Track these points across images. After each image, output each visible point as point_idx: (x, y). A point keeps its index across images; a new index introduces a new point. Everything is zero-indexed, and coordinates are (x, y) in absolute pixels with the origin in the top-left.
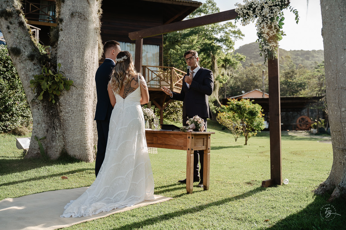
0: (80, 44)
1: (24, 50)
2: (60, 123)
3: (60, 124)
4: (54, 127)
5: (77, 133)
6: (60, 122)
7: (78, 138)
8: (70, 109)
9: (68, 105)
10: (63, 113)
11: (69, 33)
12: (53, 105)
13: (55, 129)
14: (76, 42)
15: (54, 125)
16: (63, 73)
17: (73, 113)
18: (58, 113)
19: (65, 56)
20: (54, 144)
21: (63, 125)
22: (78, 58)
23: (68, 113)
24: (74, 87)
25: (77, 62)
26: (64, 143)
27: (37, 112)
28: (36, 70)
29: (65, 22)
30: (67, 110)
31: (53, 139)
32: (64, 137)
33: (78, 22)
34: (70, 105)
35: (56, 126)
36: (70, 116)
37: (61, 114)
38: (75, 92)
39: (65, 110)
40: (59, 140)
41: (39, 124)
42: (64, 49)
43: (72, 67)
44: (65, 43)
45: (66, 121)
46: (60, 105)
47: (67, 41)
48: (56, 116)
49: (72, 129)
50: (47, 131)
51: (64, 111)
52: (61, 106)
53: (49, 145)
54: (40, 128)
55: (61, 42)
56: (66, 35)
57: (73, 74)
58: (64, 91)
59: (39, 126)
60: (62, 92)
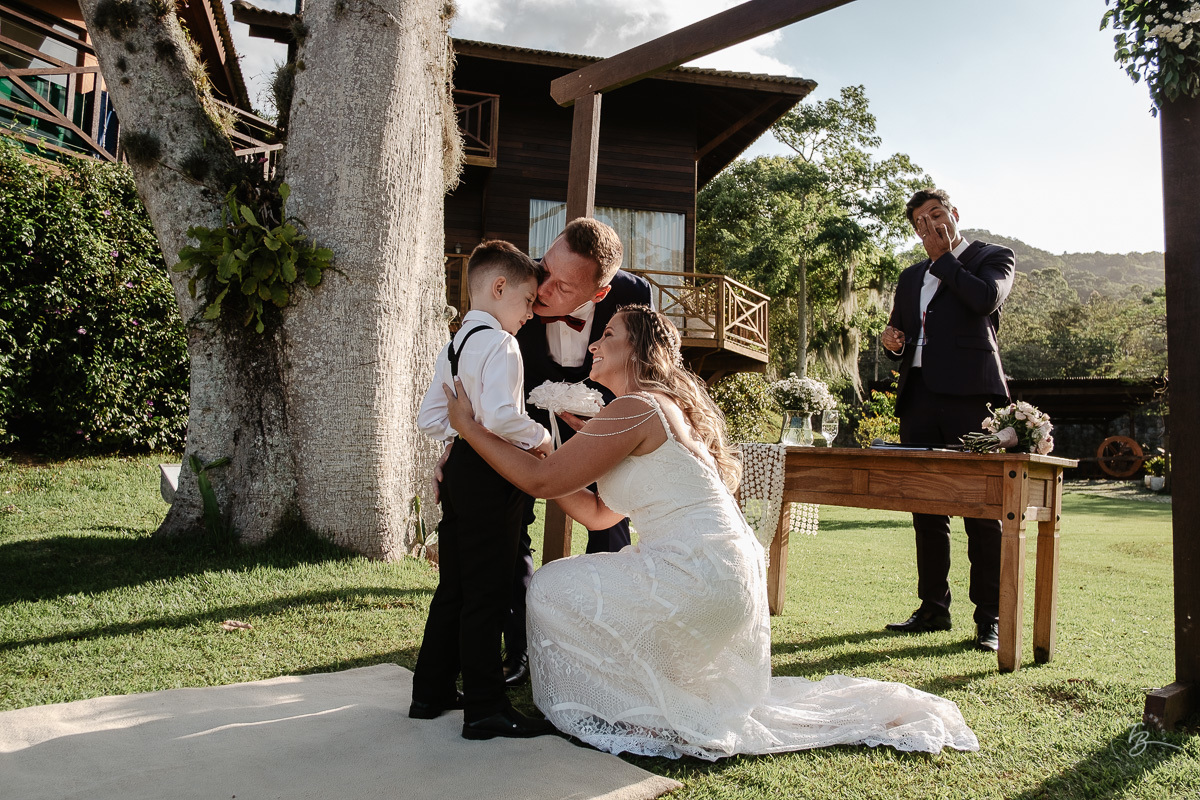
0: (366, 114)
1: (170, 144)
2: (284, 410)
3: (284, 414)
4: (260, 422)
5: (343, 448)
6: (284, 406)
7: (346, 465)
8: (319, 355)
9: (313, 342)
10: (296, 370)
11: (327, 76)
12: (261, 343)
13: (262, 431)
14: (350, 108)
15: (261, 416)
16: (301, 222)
17: (331, 371)
18: (277, 371)
19: (309, 160)
20: (257, 485)
21: (293, 418)
22: (355, 166)
23: (311, 372)
24: (337, 274)
25: (350, 182)
26: (293, 483)
27: (203, 366)
28: (211, 216)
29: (314, 36)
30: (310, 359)
31: (255, 469)
32: (295, 462)
33: (359, 34)
34: (320, 342)
35: (268, 418)
36: (320, 385)
37: (286, 377)
38: (339, 295)
39: (301, 362)
40: (276, 472)
41: (207, 410)
42: (308, 136)
43: (333, 201)
44: (314, 114)
45: (304, 400)
46: (284, 343)
47: (320, 106)
48: (268, 382)
49: (325, 432)
50: (236, 439)
51: (298, 365)
52: (290, 346)
53: (238, 490)
54: (211, 427)
55: (297, 108)
56: (314, 85)
57: (336, 225)
58: (301, 288)
59: (210, 417)
60: (295, 294)
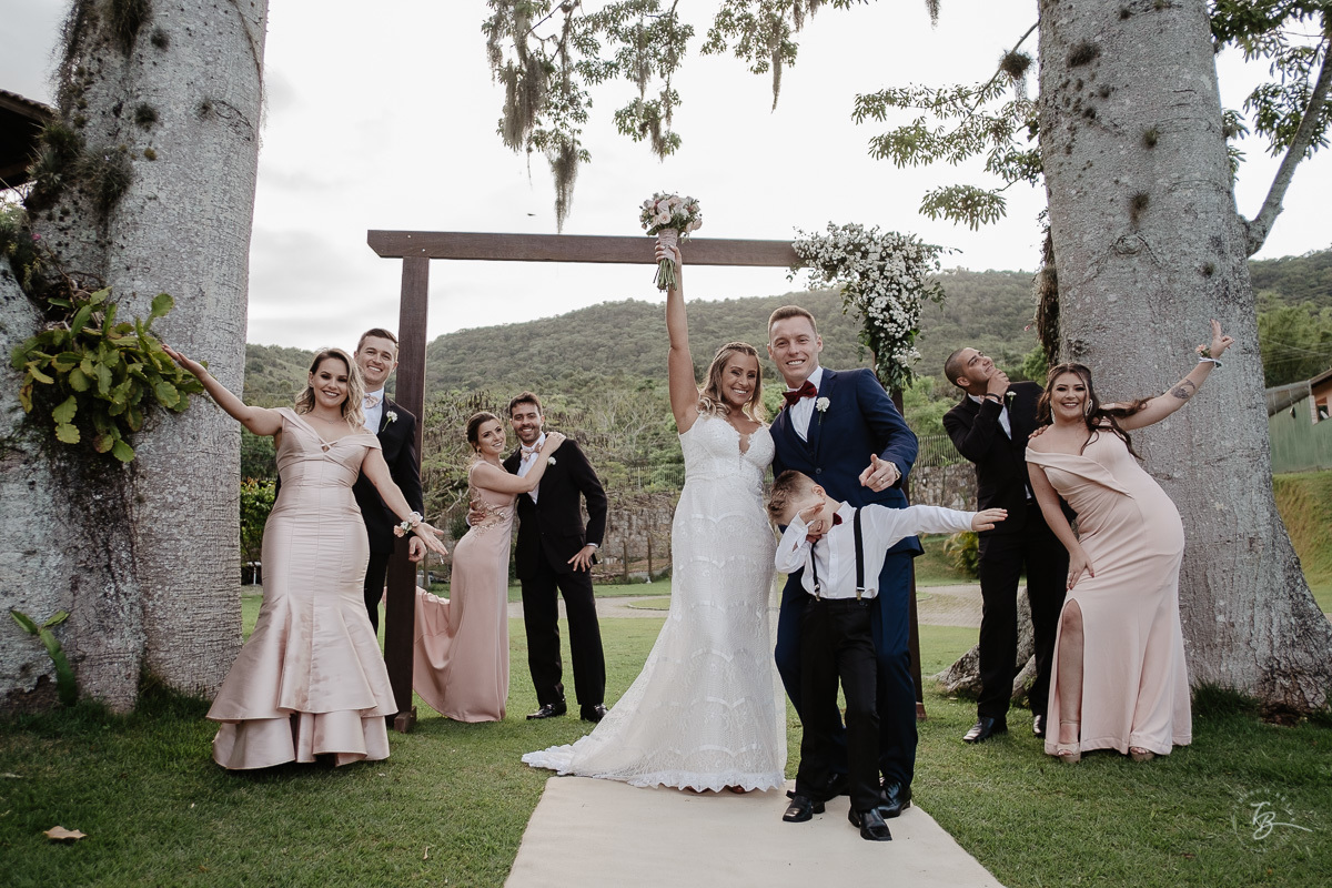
2: (131, 552)
3: (133, 556)
4: (108, 566)
5: (213, 595)
6: (133, 547)
7: (219, 612)
8: (183, 489)
9: (177, 475)
10: (150, 505)
11: (187, 176)
12: (106, 471)
13: (113, 577)
14: (219, 220)
15: (110, 559)
17: (200, 507)
18: (125, 506)
19: (163, 265)
20: (113, 642)
21: (142, 560)
22: (223, 284)
23: (173, 509)
24: (204, 400)
25: (218, 301)
26: (144, 637)
27: (23, 498)
29: (167, 125)
30: (170, 493)
31: (109, 622)
32: (144, 612)
33: (227, 142)
34: (185, 475)
35: (118, 561)
36: (185, 523)
37: (137, 513)
38: (206, 425)
39: (157, 497)
41: (30, 552)
42: (161, 237)
43: (198, 319)
44: (168, 214)
45: (159, 541)
46: (134, 473)
47: (177, 208)
48: (117, 519)
49: (192, 577)
50: (74, 588)
51: (153, 500)
52: (142, 477)
53: (86, 650)
54: (35, 574)
55: (145, 202)
56: (170, 182)
57: (201, 345)
58: (160, 411)
59: (33, 563)
60: (152, 418)
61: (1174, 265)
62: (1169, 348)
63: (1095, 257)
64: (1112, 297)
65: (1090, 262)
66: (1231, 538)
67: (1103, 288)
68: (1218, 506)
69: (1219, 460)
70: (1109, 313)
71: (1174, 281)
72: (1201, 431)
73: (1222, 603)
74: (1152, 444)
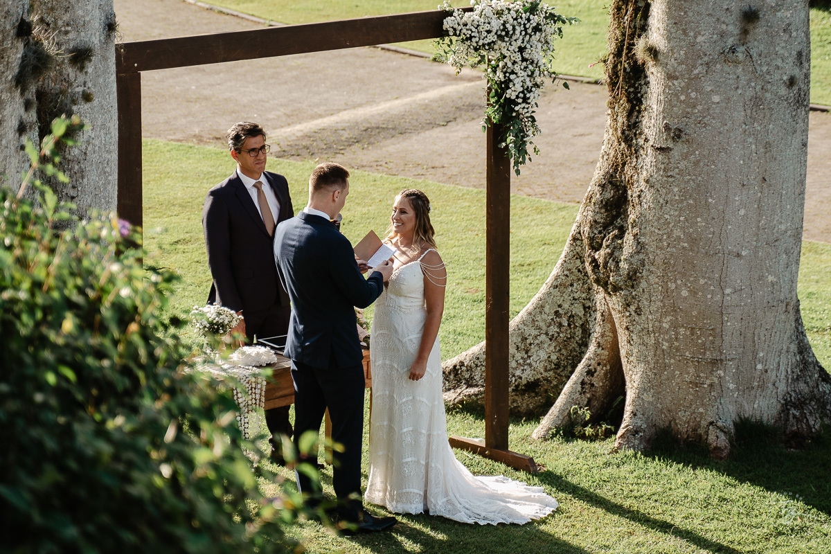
61: (768, 77)
62: (754, 147)
63: (706, 59)
64: (716, 99)
65: (700, 62)
66: (775, 304)
67: (709, 89)
68: (770, 278)
69: (776, 241)
70: (711, 112)
71: (767, 91)
72: (767, 217)
73: (761, 355)
74: (730, 227)
